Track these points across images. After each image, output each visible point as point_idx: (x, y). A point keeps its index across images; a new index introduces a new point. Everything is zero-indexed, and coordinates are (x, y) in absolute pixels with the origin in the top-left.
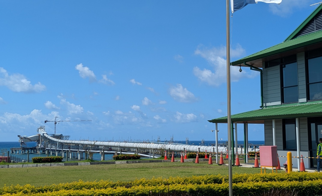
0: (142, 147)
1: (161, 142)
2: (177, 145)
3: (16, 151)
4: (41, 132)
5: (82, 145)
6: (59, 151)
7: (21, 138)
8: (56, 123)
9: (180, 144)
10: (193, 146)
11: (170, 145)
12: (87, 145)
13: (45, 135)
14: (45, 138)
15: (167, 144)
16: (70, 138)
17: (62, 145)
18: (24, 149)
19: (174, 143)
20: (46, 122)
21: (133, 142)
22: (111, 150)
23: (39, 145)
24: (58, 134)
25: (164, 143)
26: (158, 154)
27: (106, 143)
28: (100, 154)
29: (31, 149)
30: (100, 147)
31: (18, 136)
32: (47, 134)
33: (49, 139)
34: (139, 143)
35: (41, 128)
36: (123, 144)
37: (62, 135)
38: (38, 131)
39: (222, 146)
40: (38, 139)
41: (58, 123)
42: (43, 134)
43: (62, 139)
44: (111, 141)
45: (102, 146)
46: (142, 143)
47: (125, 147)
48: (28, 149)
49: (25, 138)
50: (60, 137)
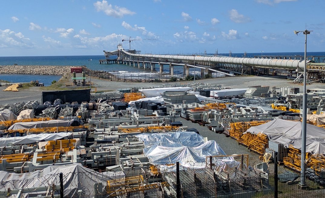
0: (191, 59)
1: (207, 55)
2: (221, 57)
3: (103, 62)
4: (120, 48)
5: (147, 57)
6: (136, 63)
7: (106, 53)
8: (130, 42)
9: (224, 56)
10: (237, 58)
11: (215, 57)
12: (150, 57)
13: (122, 50)
14: (123, 53)
15: (212, 56)
16: (141, 53)
17: (133, 57)
18: (108, 60)
19: (218, 56)
20: (123, 41)
21: (184, 55)
22: (167, 61)
23: (119, 58)
24: (132, 49)
25: (210, 55)
26: (204, 65)
27: (163, 56)
28: (159, 64)
29: (113, 60)
30: (159, 59)
31: (104, 51)
32: (124, 49)
33: (125, 53)
34: (188, 56)
35: (120, 45)
36: (176, 57)
37: (135, 50)
38: (118, 48)
39: (257, 58)
40: (118, 53)
41: (131, 41)
42: (121, 49)
43: (135, 53)
44: (167, 55)
45: (160, 58)
46: (191, 56)
47: (177, 59)
48: (111, 60)
49: (109, 52)
50: (134, 52)
